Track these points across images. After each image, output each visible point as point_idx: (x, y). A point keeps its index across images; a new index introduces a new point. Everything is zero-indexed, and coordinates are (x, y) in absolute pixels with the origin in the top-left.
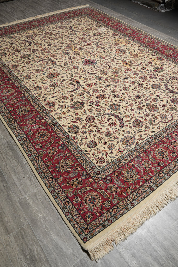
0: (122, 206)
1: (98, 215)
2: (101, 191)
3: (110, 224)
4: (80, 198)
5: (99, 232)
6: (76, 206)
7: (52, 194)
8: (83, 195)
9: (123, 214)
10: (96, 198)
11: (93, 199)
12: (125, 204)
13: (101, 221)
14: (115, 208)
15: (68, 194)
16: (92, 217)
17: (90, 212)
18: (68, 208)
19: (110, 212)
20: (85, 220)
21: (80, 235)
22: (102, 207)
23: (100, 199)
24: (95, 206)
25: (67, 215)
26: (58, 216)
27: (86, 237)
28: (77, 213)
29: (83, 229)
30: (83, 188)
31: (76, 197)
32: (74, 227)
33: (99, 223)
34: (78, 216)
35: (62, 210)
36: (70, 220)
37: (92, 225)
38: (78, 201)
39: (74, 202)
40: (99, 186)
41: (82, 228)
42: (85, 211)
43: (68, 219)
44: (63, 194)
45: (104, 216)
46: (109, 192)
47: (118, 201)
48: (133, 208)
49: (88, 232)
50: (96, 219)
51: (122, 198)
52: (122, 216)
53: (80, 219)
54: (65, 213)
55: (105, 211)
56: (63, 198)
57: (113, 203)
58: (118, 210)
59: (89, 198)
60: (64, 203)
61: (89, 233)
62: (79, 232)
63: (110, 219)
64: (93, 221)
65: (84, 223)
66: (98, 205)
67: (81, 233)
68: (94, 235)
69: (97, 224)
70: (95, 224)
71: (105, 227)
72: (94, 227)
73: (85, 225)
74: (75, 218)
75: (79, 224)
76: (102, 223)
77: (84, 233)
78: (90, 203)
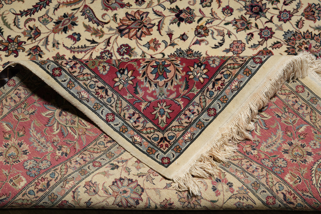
0: (234, 68)
1: (181, 103)
3: (212, 117)
4: (130, 72)
5: (192, 140)
6: (126, 95)
7: (57, 78)
8: (135, 64)
9: (239, 89)
10: (169, 63)
11: (161, 67)
12: (241, 63)
13: (192, 116)
14: (219, 76)
15: (97, 68)
16: (169, 111)
17: (164, 101)
18: (107, 103)
19: (208, 90)
20: (154, 120)
21: (151, 155)
22: (187, 82)
23: (179, 62)
24: (169, 83)
25: (111, 121)
27: (165, 156)
28: (132, 111)
29: (156, 143)
31: (119, 71)
32: (134, 143)
33: (188, 121)
34: (136, 116)
35: (96, 113)
36: (121, 130)
37: (173, 128)
38: (127, 82)
39: (118, 86)
41: (153, 141)
42: (150, 102)
43: (115, 130)
44: (84, 72)
45: (195, 102)
47: (221, 60)
48: (260, 67)
49: (167, 146)
50: (179, 113)
52: (237, 94)
53: (143, 122)
54: (105, 118)
55: (195, 90)
56: (87, 82)
57: (212, 66)
58: (226, 81)
59: (152, 66)
60: (94, 94)
61: (171, 147)
62: (149, 150)
63: (210, 108)
64: (173, 120)
65: (154, 129)
66: (177, 79)
67: (152, 151)
68: (183, 149)
69: (183, 125)
70: (179, 124)
71: (202, 127)
72: (178, 132)
73: (158, 133)
74: (130, 122)
75: (142, 133)
76: (194, 121)
77: (160, 150)
78: (157, 80)
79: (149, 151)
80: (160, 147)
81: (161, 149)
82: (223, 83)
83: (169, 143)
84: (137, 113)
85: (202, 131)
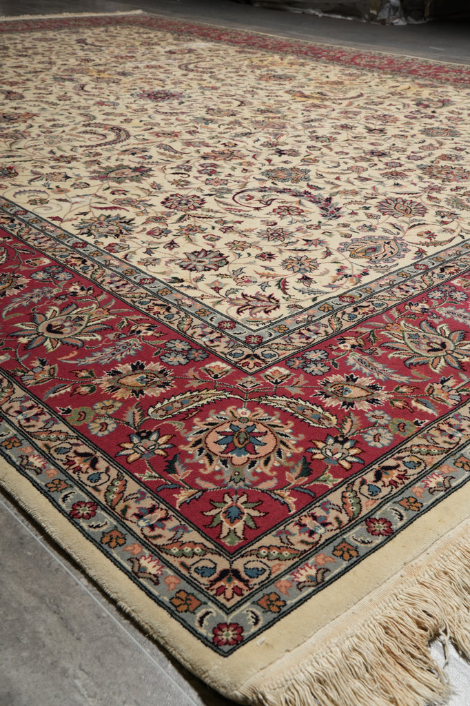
0: (428, 454)
1: (291, 501)
2: (284, 403)
3: (381, 537)
4: (164, 439)
5: (320, 585)
6: (143, 472)
8: (179, 426)
9: (449, 489)
10: (264, 430)
12: (447, 446)
13: (321, 531)
14: (390, 463)
15: (86, 425)
16: (255, 513)
17: (241, 492)
18: (88, 483)
19: (363, 483)
20: (210, 530)
21: (183, 615)
22: (307, 464)
23: (289, 431)
24: (260, 462)
25: (83, 517)
26: (17, 531)
27: (229, 619)
28: (148, 503)
29: (204, 581)
30: (178, 398)
31: (138, 434)
32: (134, 575)
33: (310, 540)
34: (159, 514)
35: (49, 497)
36: (106, 539)
37: (263, 552)
38: (152, 451)
40: (265, 384)
41: (195, 575)
42: (204, 491)
43: (89, 537)
44: (53, 429)
45: (329, 502)
46: (331, 402)
47: (396, 436)
49: (237, 591)
50: (284, 520)
51: (416, 423)
52: (444, 497)
53: (175, 529)
54: (68, 510)
55: (330, 480)
56: (53, 444)
57: (371, 444)
58: (411, 472)
59: (221, 433)
60: (60, 463)
61: (251, 595)
62: (178, 598)
63: (373, 517)
64: (265, 534)
65: (205, 546)
66: (280, 456)
67: (188, 602)
68: (290, 603)
69: (292, 547)
70: (282, 545)
71: (351, 556)
72: (277, 562)
73: (216, 558)
74: (139, 526)
75: (167, 554)
76: (326, 540)
77: (213, 602)
78: (229, 455)
79: (177, 602)
80: (214, 592)
81: (218, 598)
82: (404, 475)
83: (247, 585)
84: (162, 509)
85: (352, 564)
